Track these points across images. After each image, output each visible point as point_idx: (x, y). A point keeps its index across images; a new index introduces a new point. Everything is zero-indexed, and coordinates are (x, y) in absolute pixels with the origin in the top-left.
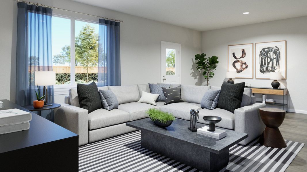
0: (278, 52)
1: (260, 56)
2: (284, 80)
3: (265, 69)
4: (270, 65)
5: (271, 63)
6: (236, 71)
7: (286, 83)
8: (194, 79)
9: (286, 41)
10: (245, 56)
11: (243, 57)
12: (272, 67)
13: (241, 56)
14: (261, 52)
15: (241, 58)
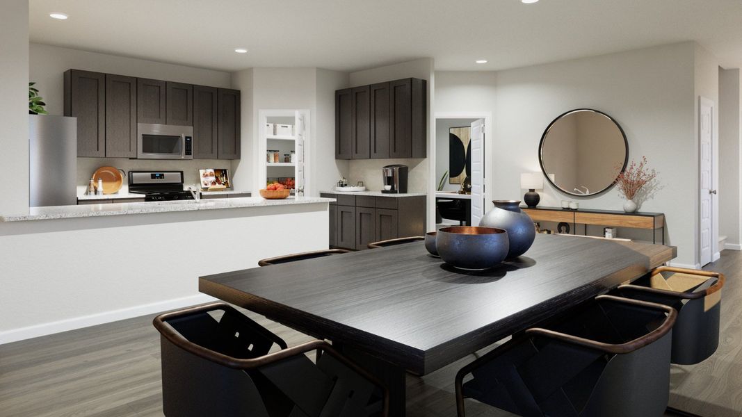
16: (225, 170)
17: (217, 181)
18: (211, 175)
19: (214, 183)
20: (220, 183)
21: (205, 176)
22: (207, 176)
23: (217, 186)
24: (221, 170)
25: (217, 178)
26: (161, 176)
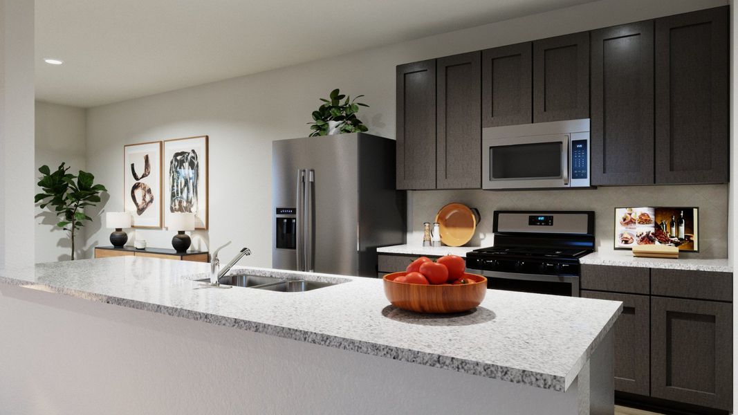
0: (196, 163)
1: (170, 173)
2: (203, 230)
3: (177, 207)
4: (185, 195)
5: (186, 189)
6: (135, 208)
7: (207, 238)
8: (52, 231)
9: (207, 138)
10: (149, 173)
11: (147, 176)
12: (187, 201)
13: (143, 172)
14: (172, 162)
15: (143, 177)
16: (689, 212)
17: (659, 235)
18: (644, 220)
19: (647, 239)
20: (664, 241)
21: (628, 222)
22: (632, 221)
23: (657, 247)
24: (676, 211)
25: (657, 226)
26: (548, 221)
